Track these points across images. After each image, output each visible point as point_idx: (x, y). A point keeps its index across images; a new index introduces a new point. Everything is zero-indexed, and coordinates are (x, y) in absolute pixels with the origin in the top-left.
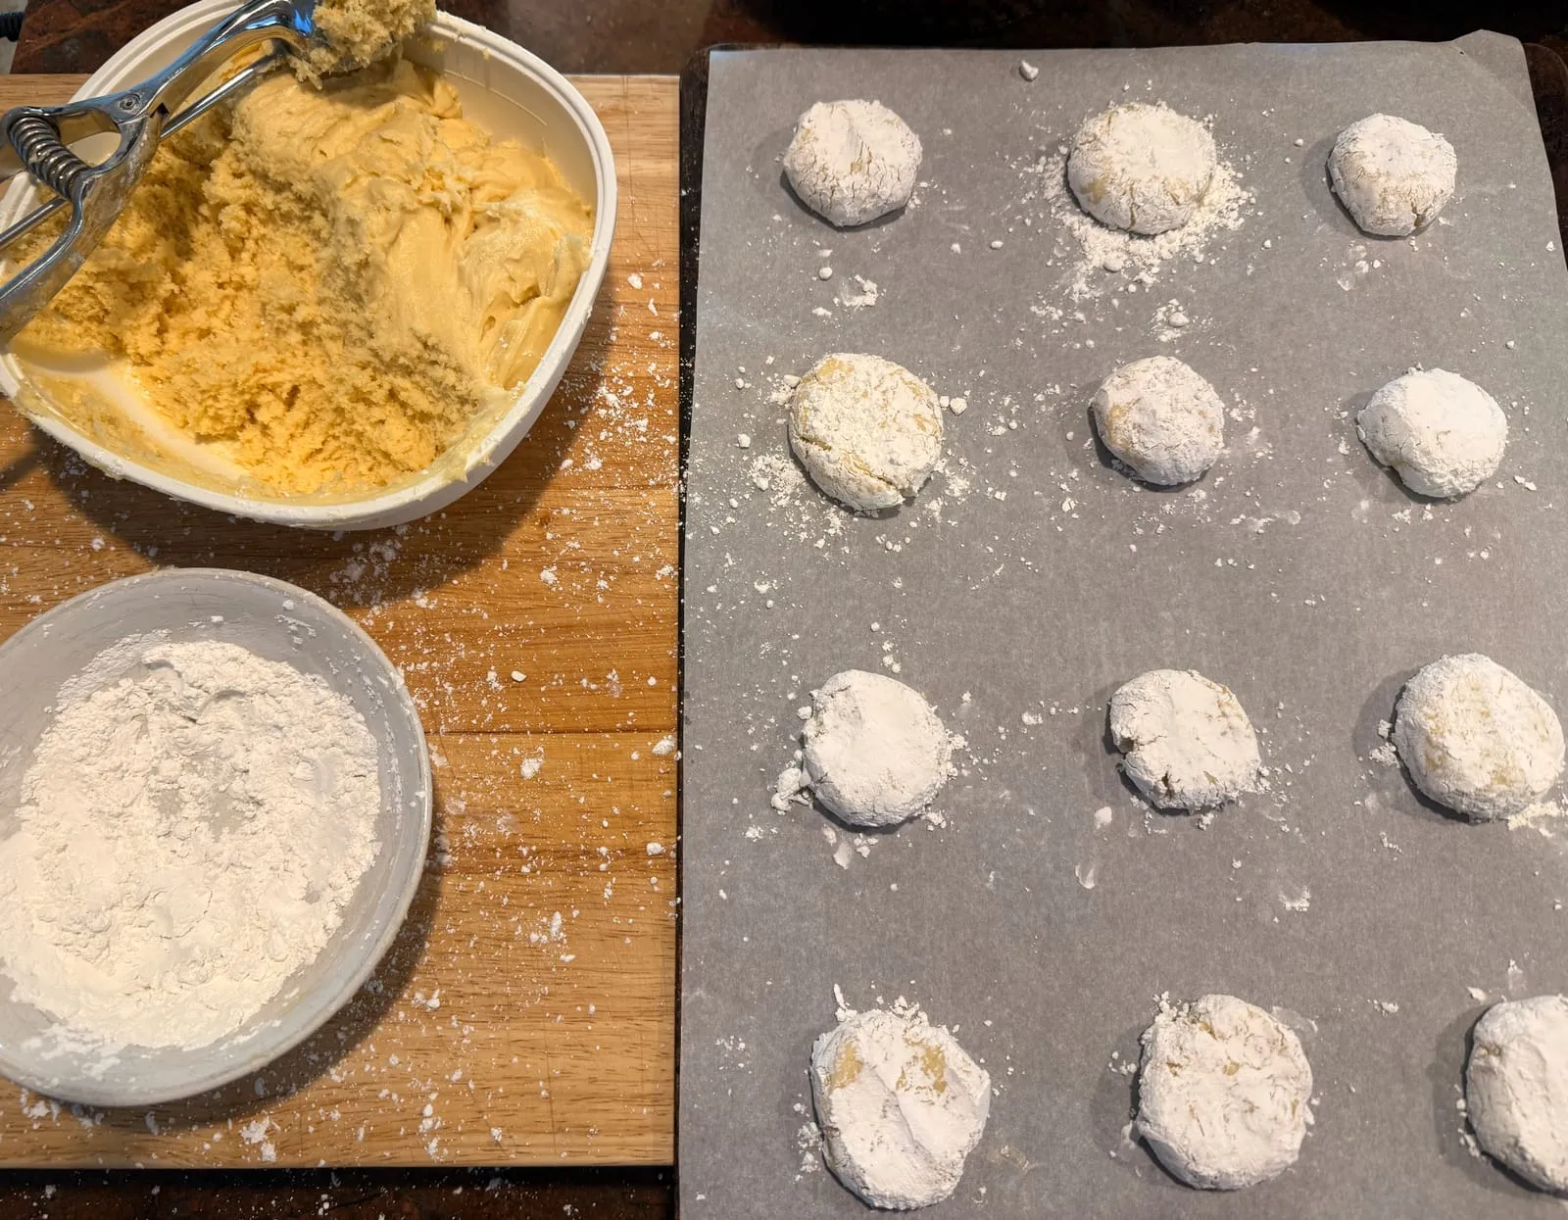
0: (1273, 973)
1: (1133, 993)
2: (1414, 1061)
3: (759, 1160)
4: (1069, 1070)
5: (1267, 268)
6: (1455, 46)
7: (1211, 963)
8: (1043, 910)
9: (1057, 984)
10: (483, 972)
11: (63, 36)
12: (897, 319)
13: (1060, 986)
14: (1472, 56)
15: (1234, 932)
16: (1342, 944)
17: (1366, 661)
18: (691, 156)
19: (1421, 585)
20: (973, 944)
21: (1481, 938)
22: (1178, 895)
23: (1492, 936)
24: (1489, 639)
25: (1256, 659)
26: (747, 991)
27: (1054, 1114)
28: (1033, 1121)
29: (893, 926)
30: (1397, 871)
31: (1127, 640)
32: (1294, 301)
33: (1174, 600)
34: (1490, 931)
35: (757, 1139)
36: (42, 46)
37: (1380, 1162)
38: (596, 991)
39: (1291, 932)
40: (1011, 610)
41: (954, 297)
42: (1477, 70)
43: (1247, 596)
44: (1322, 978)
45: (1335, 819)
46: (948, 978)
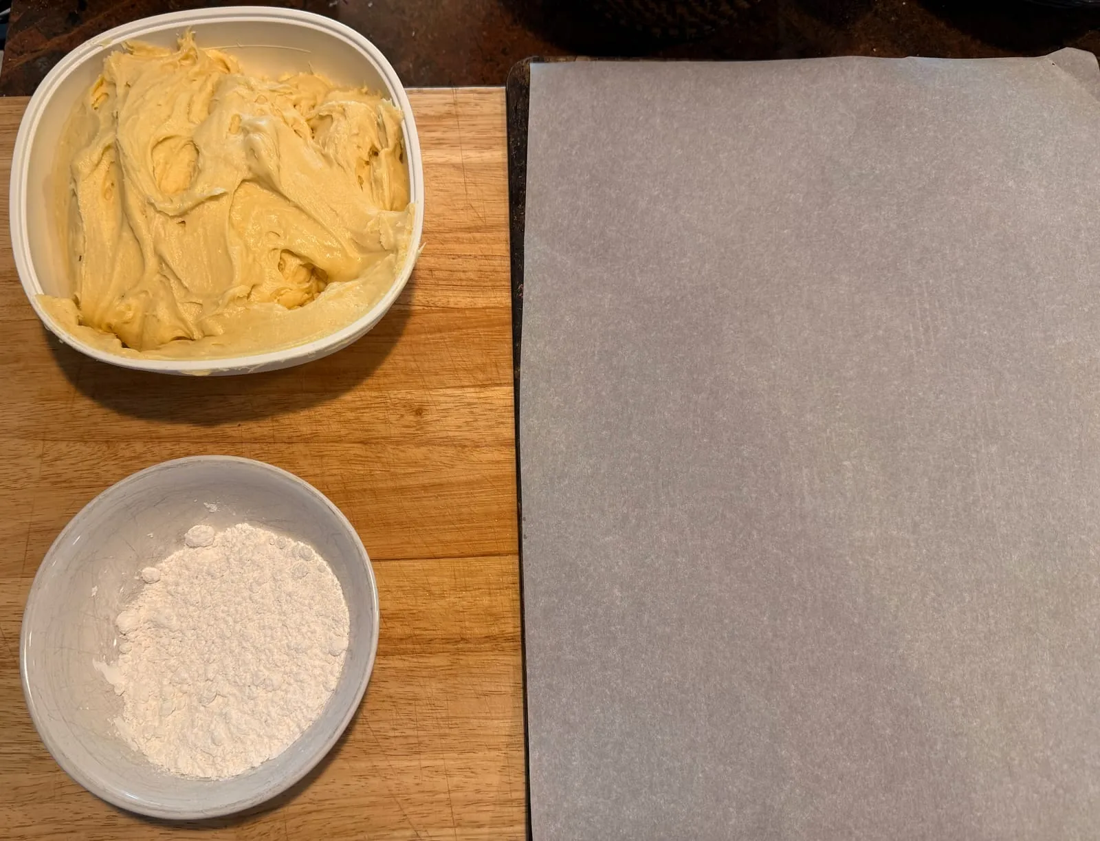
0: (920, 705)
1: (829, 717)
2: (1016, 762)
3: (586, 828)
4: (791, 768)
5: (916, 220)
6: (1047, 60)
7: (880, 698)
8: (767, 663)
9: (778, 712)
10: (400, 722)
11: (35, 55)
12: (663, 255)
13: (781, 712)
14: (1060, 66)
15: (893, 677)
16: (965, 685)
17: (980, 495)
18: (516, 140)
19: (1018, 443)
20: (721, 686)
21: (1055, 681)
22: (855, 653)
23: (1061, 680)
24: (1064, 480)
25: (907, 494)
26: (572, 717)
27: (782, 798)
28: (768, 801)
29: (667, 674)
30: (1000, 637)
31: (822, 481)
32: (934, 245)
33: (852, 454)
34: (1060, 677)
35: (583, 814)
36: (21, 63)
37: (999, 829)
38: (476, 732)
39: (931, 677)
40: (743, 460)
41: (701, 241)
42: (1064, 77)
43: (902, 449)
44: (953, 707)
45: (958, 603)
46: (705, 707)
